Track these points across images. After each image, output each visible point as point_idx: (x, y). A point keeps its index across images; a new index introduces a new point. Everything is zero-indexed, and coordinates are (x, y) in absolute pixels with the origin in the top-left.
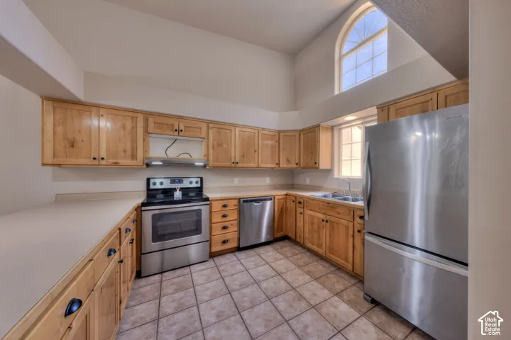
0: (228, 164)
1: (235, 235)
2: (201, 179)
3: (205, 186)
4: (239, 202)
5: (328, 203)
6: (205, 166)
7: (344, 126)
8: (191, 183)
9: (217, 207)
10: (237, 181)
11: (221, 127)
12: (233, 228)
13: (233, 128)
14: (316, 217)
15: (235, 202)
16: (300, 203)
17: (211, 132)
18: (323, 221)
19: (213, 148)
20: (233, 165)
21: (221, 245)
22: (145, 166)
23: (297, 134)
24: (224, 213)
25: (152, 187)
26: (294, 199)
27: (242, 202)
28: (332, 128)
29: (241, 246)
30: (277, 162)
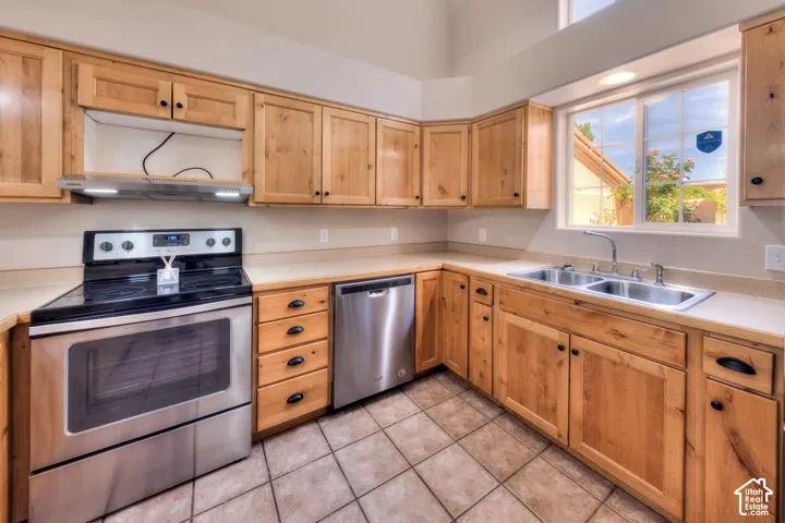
0: (306, 197)
1: (322, 378)
2: (239, 233)
3: (247, 249)
4: (333, 292)
5: (577, 303)
6: (245, 201)
7: (577, 108)
8: (211, 243)
9: (272, 308)
10: (325, 237)
11: (289, 103)
12: (318, 361)
13: (317, 109)
14: (532, 333)
15: (323, 293)
16: (480, 291)
17: (261, 115)
18: (561, 348)
19: (267, 155)
20: (317, 200)
21: (287, 409)
22: (68, 199)
23: (464, 129)
24: (293, 323)
25: (99, 255)
26: (462, 280)
27: (339, 292)
28: (552, 113)
29: (336, 406)
30: (417, 193)
